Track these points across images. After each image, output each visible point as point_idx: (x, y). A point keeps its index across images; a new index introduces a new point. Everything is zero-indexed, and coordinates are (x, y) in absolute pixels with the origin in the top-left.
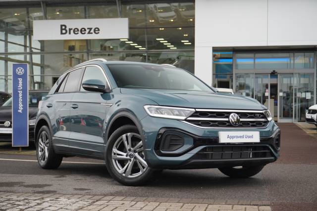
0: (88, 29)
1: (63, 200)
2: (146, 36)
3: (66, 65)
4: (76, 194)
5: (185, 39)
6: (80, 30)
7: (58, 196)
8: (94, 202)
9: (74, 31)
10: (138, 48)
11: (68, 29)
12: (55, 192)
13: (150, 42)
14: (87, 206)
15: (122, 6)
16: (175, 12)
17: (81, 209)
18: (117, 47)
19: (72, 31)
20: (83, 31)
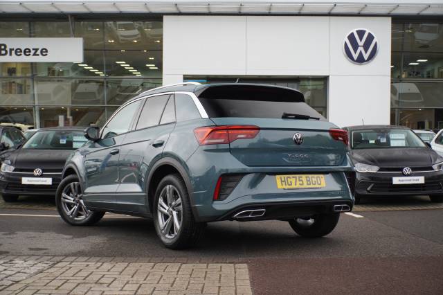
0: (33, 49)
1: (19, 263)
2: (104, 59)
3: (5, 92)
4: (33, 255)
5: (151, 62)
6: (23, 50)
7: (11, 258)
8: (55, 264)
9: (16, 52)
10: (94, 72)
11: (8, 49)
12: (8, 252)
13: (108, 66)
14: (48, 269)
15: (76, 23)
16: (139, 30)
17: (41, 272)
18: (68, 71)
19: (13, 52)
20: (27, 52)
